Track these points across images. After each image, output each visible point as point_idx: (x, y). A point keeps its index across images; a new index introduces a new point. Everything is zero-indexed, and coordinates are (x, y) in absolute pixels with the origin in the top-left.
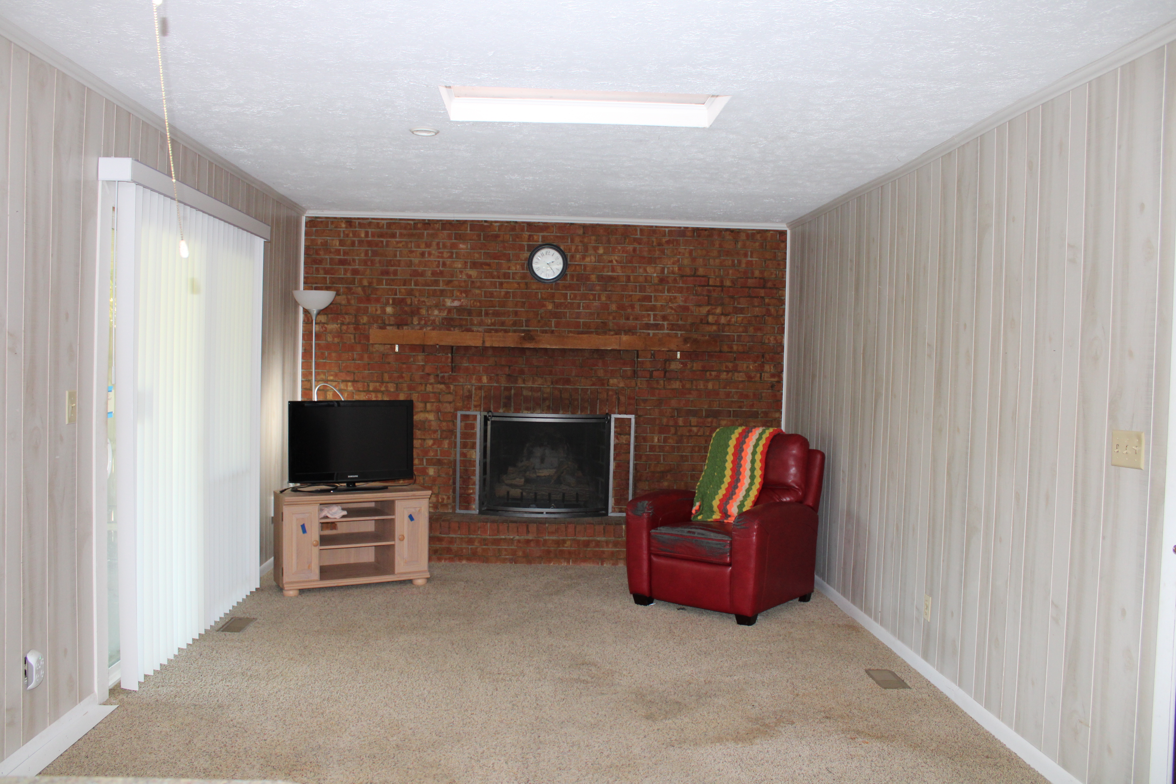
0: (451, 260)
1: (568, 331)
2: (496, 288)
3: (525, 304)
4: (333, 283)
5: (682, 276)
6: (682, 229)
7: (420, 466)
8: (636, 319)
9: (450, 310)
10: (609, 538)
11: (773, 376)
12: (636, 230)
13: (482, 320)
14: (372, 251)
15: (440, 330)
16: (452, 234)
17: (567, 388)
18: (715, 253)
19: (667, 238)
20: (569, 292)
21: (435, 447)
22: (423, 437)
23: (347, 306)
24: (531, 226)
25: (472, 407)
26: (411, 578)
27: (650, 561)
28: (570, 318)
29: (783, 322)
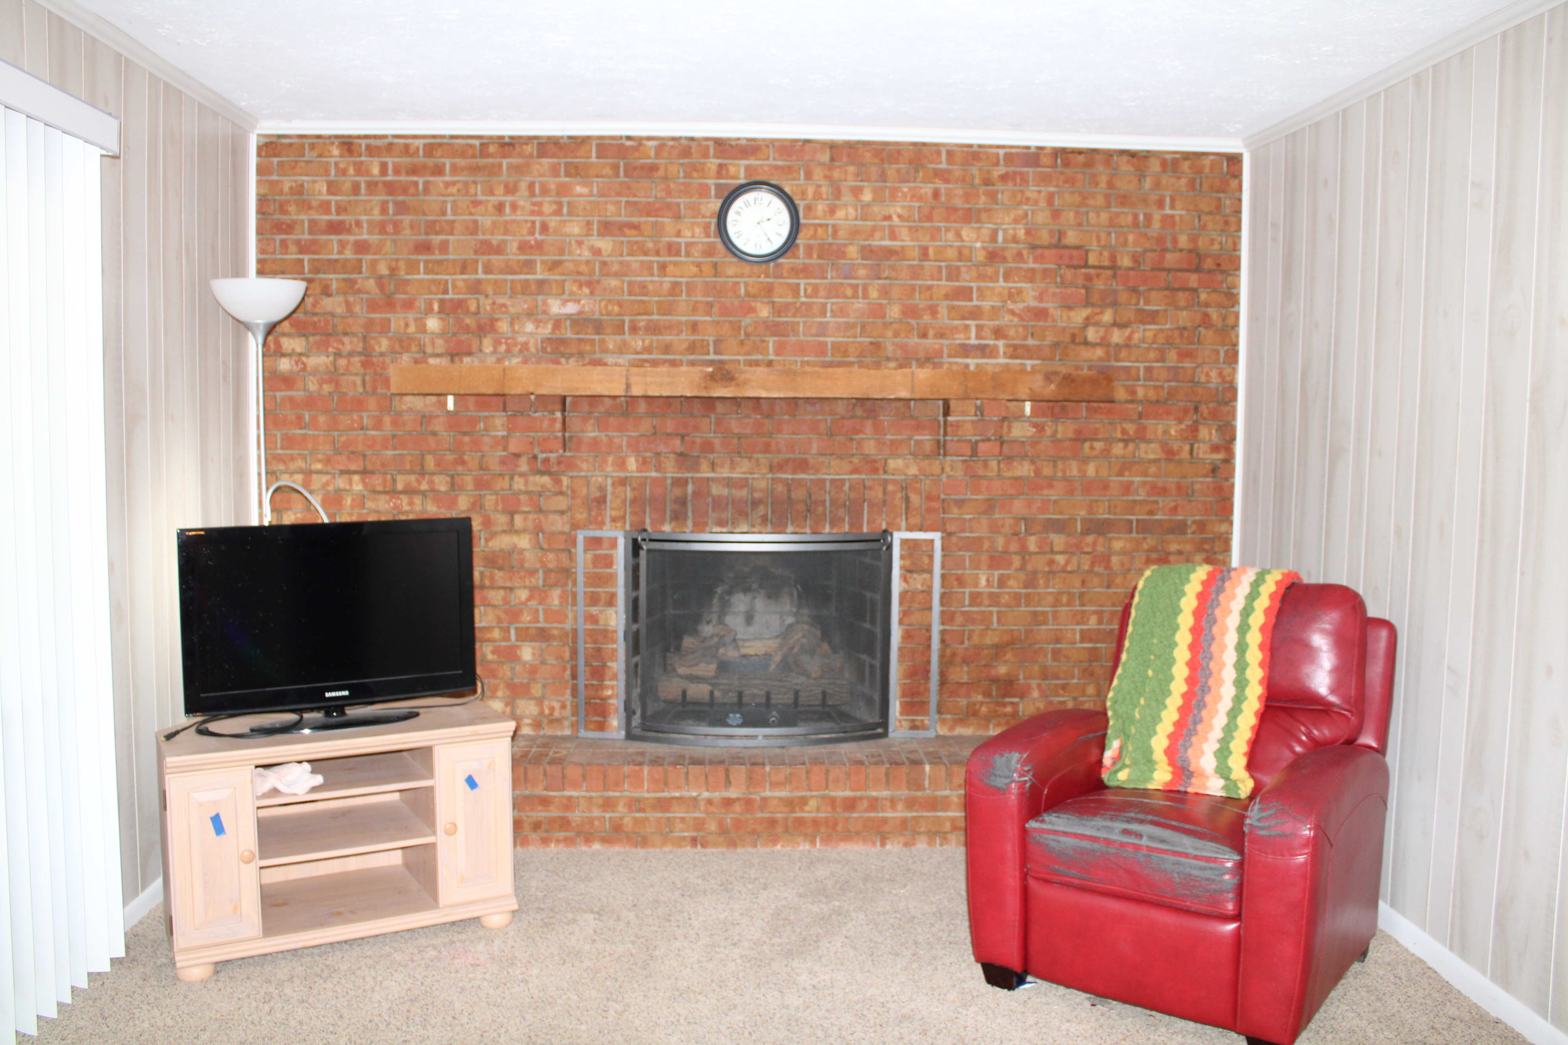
0: (558, 218)
1: (802, 362)
2: (652, 275)
3: (712, 306)
4: (318, 271)
5: (1033, 247)
6: (1033, 150)
7: (503, 644)
8: (942, 335)
9: (558, 324)
10: (898, 793)
11: (1215, 449)
12: (939, 153)
13: (624, 342)
14: (396, 203)
15: (538, 362)
16: (559, 164)
17: (802, 480)
18: (1100, 201)
19: (1001, 170)
20: (802, 282)
21: (533, 603)
22: (508, 584)
23: (346, 317)
24: (720, 144)
25: (608, 520)
26: (476, 914)
27: (1025, 893)
28: (804, 335)
29: (1234, 340)
